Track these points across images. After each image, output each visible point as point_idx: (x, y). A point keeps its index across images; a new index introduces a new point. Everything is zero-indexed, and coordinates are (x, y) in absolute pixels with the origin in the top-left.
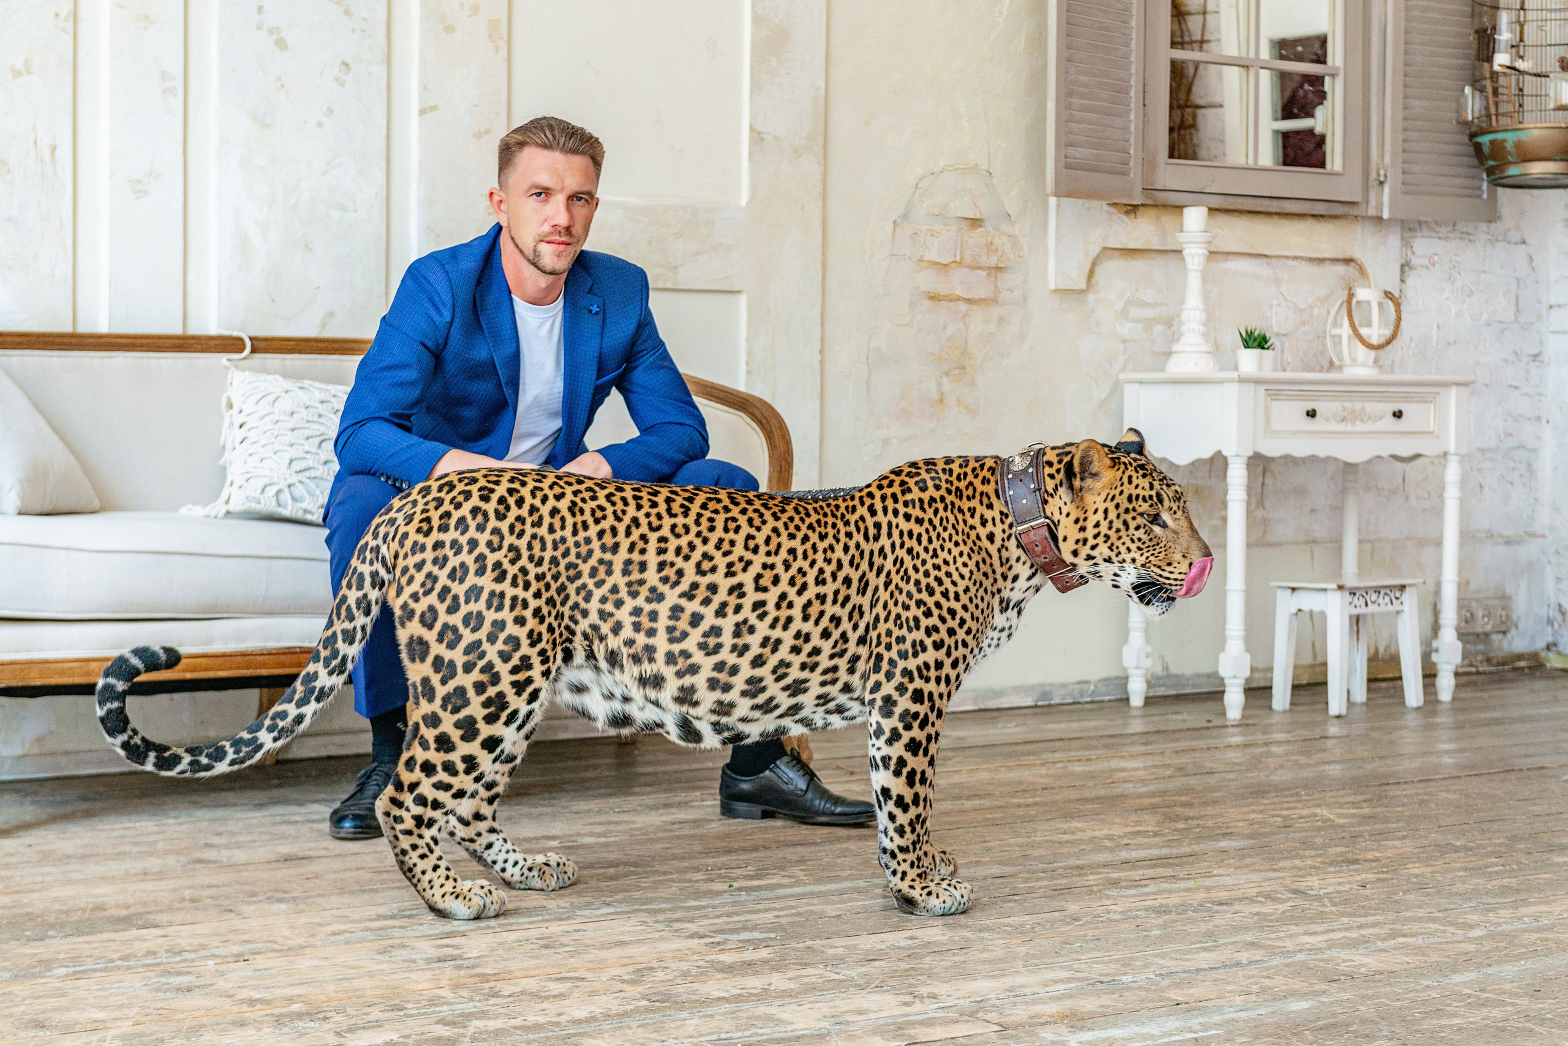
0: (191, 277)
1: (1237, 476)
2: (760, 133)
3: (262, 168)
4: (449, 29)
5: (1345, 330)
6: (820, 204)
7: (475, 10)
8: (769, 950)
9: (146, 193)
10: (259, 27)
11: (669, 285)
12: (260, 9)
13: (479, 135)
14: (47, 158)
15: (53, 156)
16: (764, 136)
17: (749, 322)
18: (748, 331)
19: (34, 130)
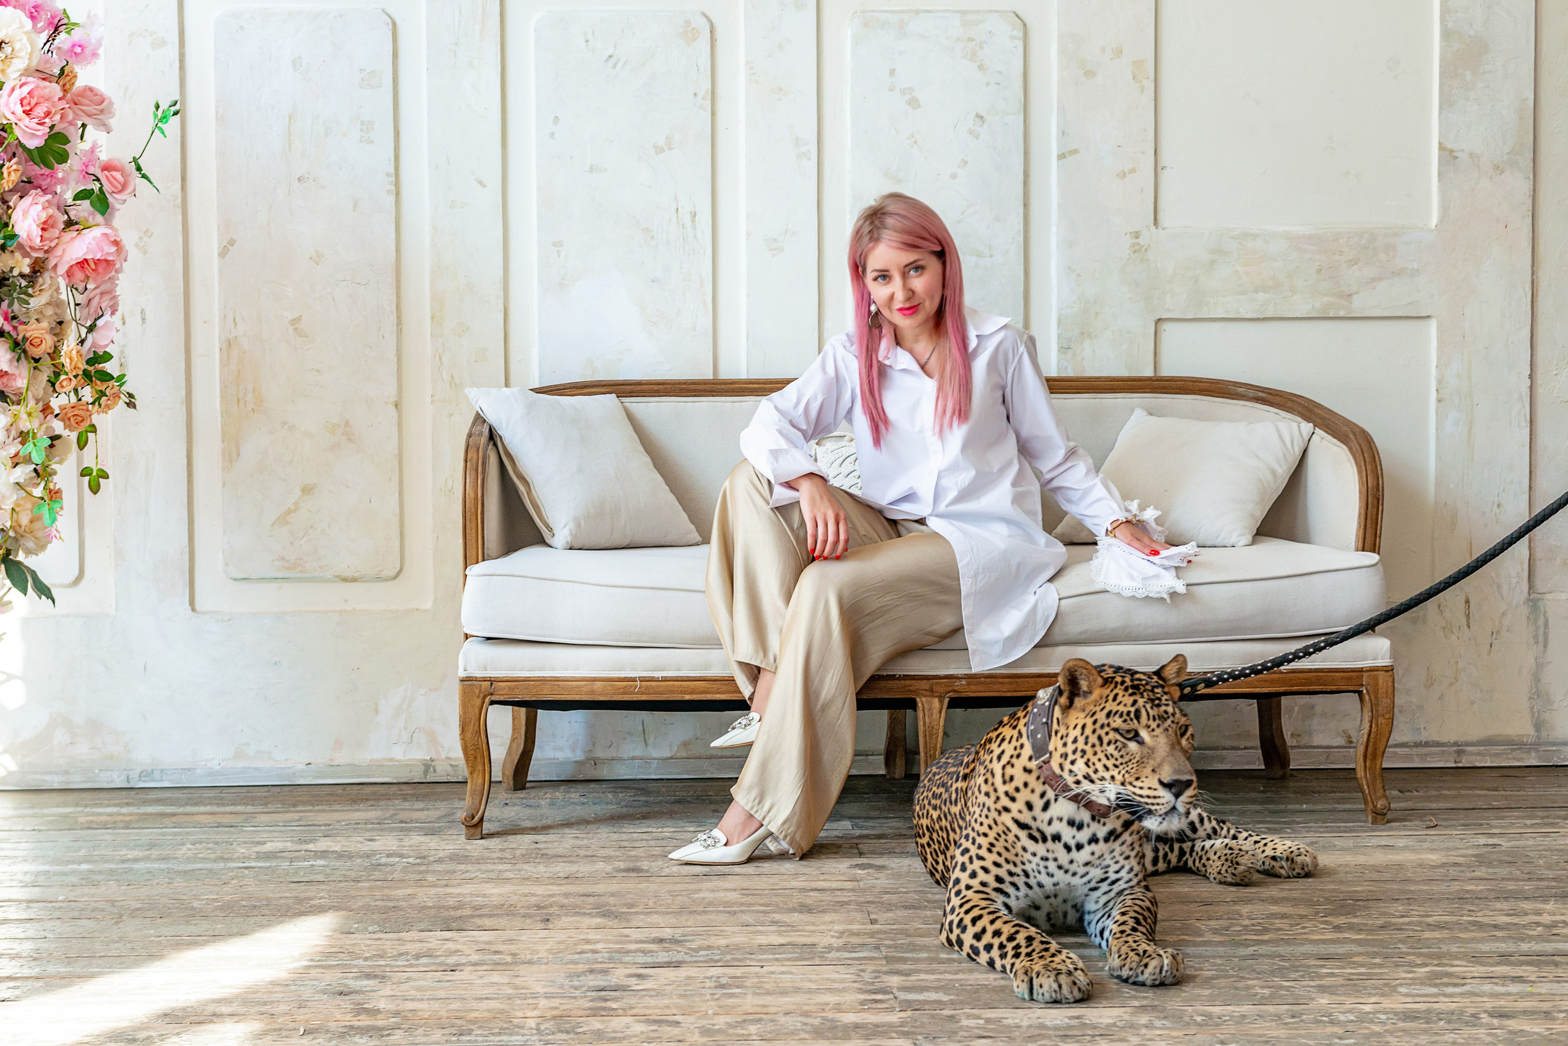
0: (827, 325)
2: (1451, 151)
7: (1118, 52)
11: (1342, 314)
13: (1123, 175)
14: (688, 223)
15: (693, 221)
16: (1456, 154)
17: (1440, 349)
18: (1439, 358)
19: (676, 199)
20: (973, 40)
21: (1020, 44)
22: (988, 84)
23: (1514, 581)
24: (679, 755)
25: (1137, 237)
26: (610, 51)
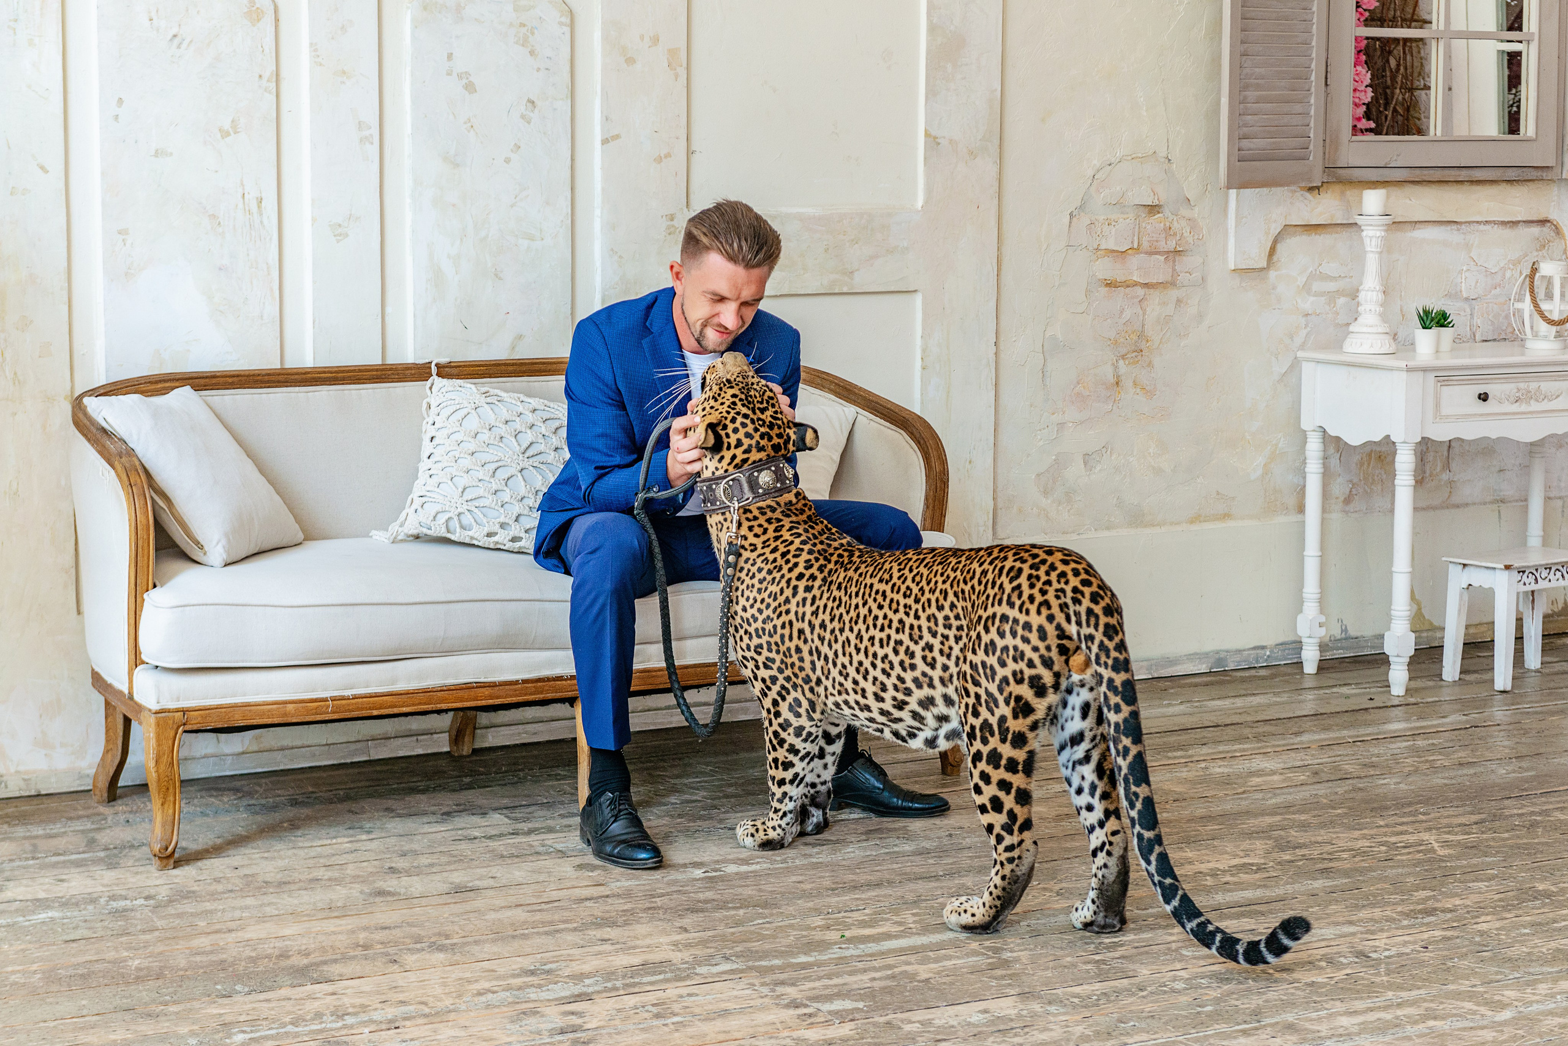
0: (389, 310)
1: (1405, 461)
2: (935, 138)
3: (453, 206)
4: (630, 61)
5: (1527, 305)
6: (996, 202)
7: (655, 40)
8: (852, 1025)
9: (347, 235)
10: (449, 74)
11: (845, 290)
12: (450, 56)
13: (659, 160)
14: (255, 209)
15: (259, 207)
16: (939, 140)
17: (924, 320)
18: (923, 329)
19: (242, 184)
20: (524, 25)
21: (567, 30)
22: (538, 70)
23: (981, 529)
24: (251, 749)
25: (672, 220)
26: (174, 31)
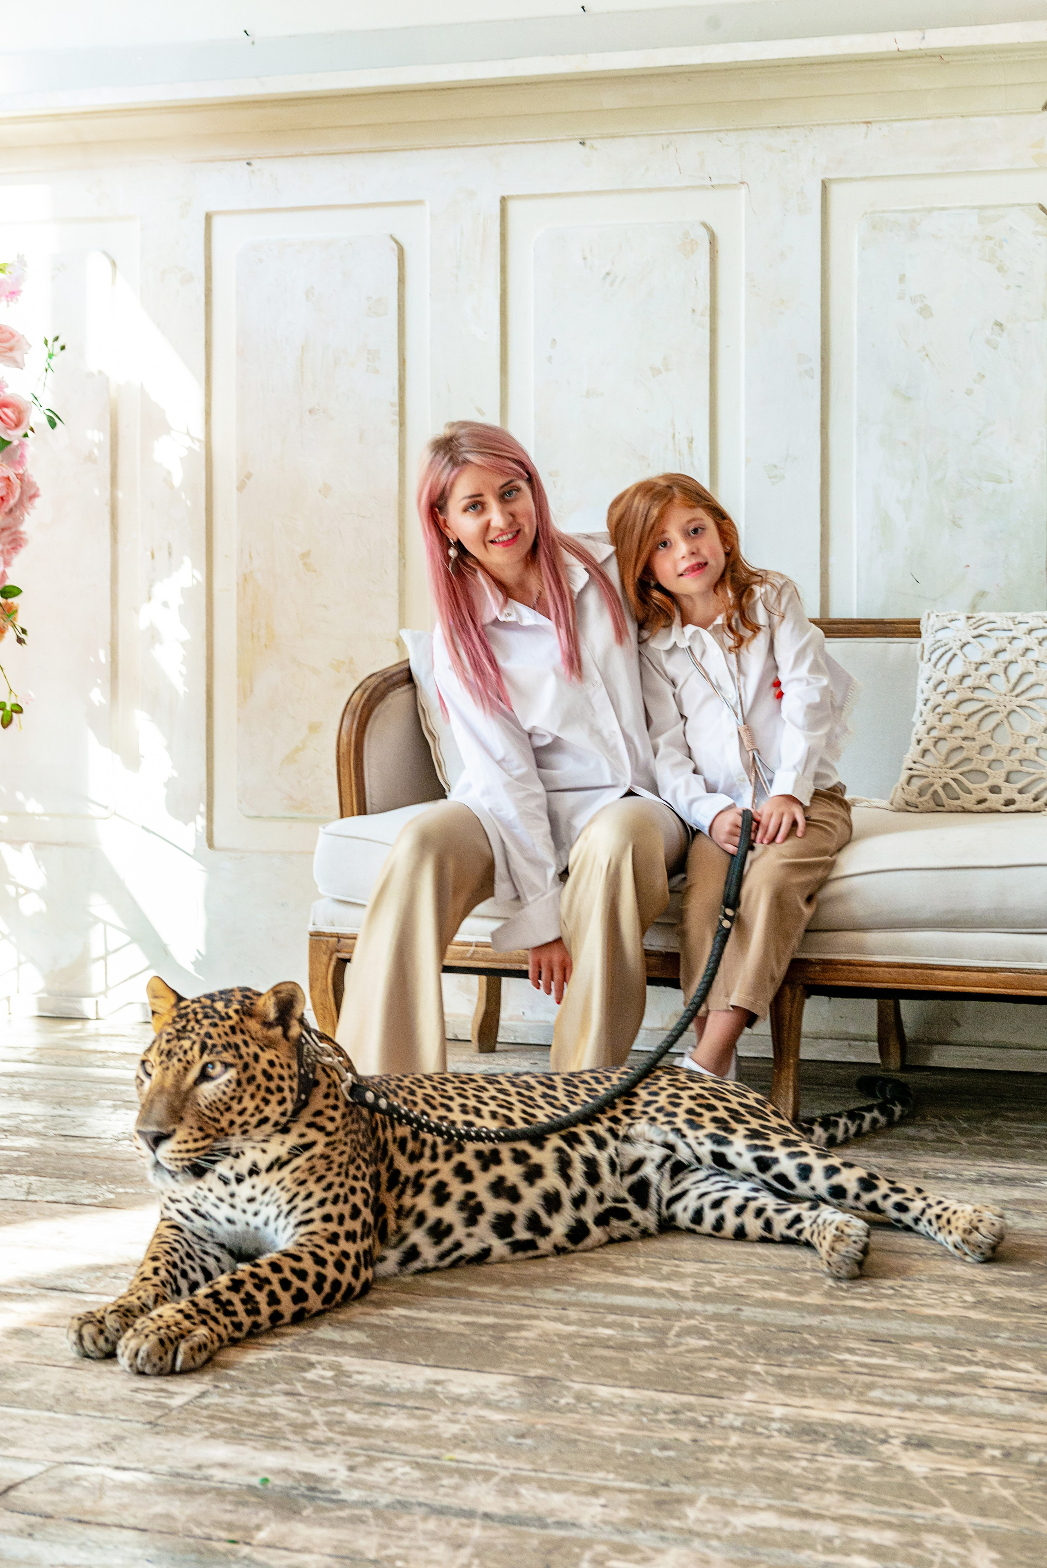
3: (904, 444)
9: (783, 477)
10: (902, 297)
12: (902, 278)
14: (685, 450)
15: (690, 447)
19: (673, 424)
20: (991, 238)
26: (608, 269)
